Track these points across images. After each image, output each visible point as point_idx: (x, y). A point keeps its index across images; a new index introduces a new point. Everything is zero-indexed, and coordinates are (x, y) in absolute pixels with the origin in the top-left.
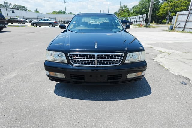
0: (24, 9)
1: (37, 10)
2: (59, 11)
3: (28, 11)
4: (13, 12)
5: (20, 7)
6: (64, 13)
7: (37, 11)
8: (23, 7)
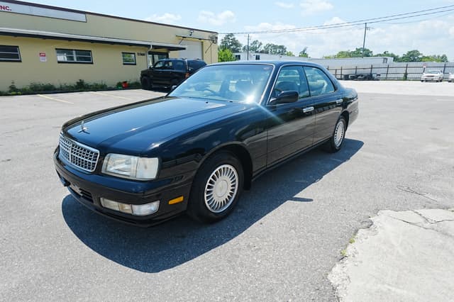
0: (281, 50)
1: (304, 51)
2: (355, 50)
3: (287, 54)
4: (258, 58)
5: (275, 47)
6: (367, 54)
7: (304, 54)
8: (281, 47)
